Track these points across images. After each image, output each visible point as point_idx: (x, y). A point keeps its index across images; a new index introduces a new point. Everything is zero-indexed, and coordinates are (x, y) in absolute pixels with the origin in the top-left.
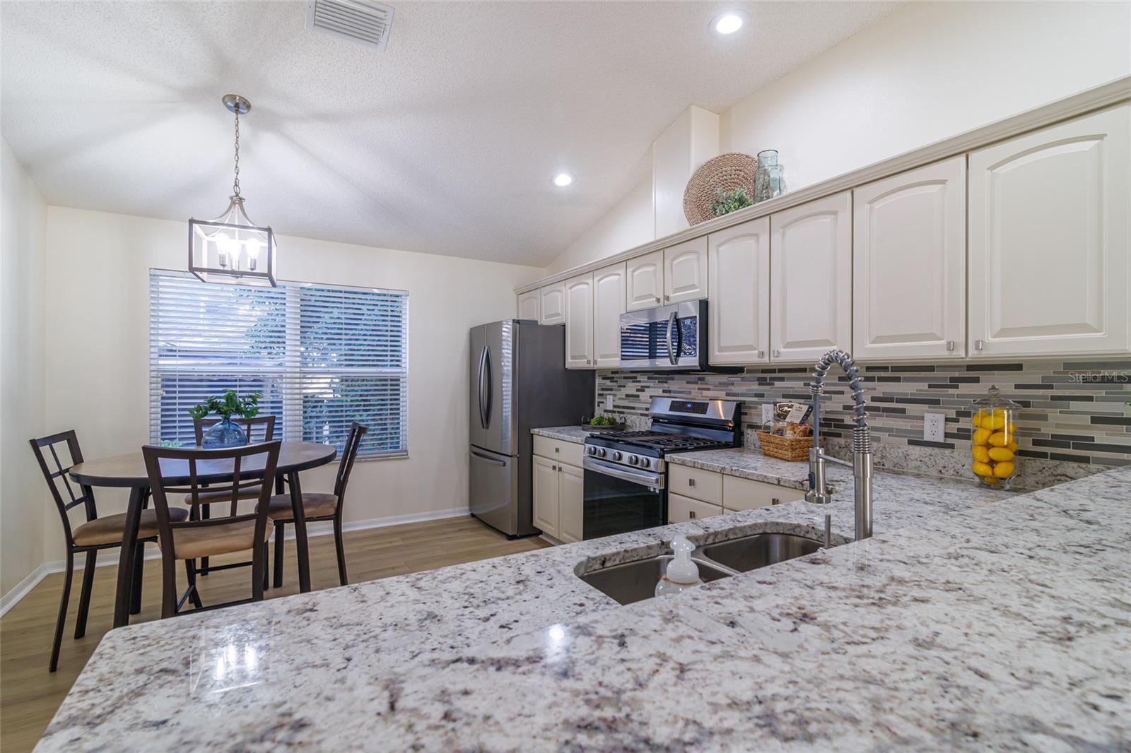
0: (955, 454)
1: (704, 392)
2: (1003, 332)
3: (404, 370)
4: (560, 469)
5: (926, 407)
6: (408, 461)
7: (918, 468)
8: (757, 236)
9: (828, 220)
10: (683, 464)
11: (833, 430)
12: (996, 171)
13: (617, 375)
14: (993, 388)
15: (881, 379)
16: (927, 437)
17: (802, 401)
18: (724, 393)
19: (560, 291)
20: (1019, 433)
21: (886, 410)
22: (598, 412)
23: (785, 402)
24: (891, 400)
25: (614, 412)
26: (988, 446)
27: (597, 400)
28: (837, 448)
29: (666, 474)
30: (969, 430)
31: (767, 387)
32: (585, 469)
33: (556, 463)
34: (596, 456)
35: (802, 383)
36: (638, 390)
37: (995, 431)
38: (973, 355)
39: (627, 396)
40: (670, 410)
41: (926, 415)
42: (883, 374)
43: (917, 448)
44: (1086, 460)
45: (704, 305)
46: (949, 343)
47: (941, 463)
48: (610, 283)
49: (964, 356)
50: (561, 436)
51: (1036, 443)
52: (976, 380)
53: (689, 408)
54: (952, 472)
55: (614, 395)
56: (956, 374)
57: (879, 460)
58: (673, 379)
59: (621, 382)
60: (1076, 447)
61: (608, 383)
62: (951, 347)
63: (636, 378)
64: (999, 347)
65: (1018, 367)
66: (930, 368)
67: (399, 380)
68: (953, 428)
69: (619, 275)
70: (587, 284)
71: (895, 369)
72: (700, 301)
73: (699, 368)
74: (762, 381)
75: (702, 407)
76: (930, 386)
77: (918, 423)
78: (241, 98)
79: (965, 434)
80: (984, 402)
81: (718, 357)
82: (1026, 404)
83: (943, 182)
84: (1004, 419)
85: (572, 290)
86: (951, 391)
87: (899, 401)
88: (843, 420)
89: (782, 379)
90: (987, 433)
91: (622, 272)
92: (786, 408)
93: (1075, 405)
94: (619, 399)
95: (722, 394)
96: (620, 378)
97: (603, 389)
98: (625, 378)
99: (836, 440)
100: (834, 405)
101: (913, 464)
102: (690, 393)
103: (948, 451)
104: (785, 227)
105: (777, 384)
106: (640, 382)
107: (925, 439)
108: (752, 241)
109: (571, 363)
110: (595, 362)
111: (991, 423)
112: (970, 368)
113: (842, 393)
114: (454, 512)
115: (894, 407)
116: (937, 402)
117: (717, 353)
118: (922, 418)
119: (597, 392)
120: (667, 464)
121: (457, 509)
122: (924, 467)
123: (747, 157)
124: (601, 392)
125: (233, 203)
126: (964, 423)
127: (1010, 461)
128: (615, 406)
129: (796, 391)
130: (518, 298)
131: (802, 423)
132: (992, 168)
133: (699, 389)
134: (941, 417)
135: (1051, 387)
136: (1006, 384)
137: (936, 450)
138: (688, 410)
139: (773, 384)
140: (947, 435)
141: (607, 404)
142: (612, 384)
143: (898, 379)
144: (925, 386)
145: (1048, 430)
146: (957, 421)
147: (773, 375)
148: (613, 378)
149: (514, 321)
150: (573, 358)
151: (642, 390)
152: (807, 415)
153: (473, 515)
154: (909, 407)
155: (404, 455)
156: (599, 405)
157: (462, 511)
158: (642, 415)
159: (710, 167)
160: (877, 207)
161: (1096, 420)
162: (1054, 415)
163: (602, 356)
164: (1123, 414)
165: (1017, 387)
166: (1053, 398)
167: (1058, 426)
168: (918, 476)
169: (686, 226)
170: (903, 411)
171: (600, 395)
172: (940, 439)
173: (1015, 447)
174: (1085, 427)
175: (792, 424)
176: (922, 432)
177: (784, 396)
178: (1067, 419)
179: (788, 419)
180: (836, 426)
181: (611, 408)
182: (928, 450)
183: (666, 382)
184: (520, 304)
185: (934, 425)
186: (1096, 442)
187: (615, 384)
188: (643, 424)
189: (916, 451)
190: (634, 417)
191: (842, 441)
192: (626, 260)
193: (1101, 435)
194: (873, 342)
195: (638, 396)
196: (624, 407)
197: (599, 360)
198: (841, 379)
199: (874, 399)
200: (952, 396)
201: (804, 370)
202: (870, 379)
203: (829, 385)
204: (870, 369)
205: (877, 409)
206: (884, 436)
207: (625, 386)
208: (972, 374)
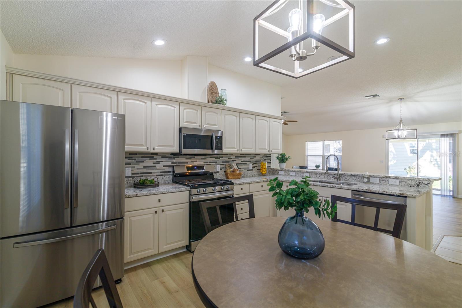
5: (249, 162)
7: (249, 175)
15: (243, 157)
16: (250, 169)
21: (244, 164)
25: (133, 177)
31: (218, 160)
33: (157, 209)
35: (227, 158)
36: (154, 163)
39: (144, 167)
40: (187, 170)
52: (255, 157)
53: (196, 169)
55: (133, 168)
58: (178, 157)
61: (126, 160)
63: (153, 157)
65: (259, 155)
69: (175, 107)
74: (216, 158)
76: (250, 158)
77: (248, 166)
81: (225, 150)
85: (125, 101)
86: (253, 159)
87: (246, 162)
89: (222, 157)
94: (137, 169)
96: (138, 157)
98: (142, 157)
102: (188, 163)
105: (221, 159)
108: (235, 118)
112: (255, 155)
113: (236, 160)
115: (244, 163)
116: (251, 161)
118: (249, 165)
128: (132, 174)
133: (192, 161)
134: (252, 164)
139: (220, 159)
140: (253, 168)
142: (130, 161)
143: (245, 157)
147: (220, 156)
148: (130, 157)
151: (158, 163)
154: (247, 163)
158: (157, 175)
163: (159, 146)
165: (260, 158)
170: (246, 164)
172: (252, 169)
176: (249, 168)
177: (223, 162)
181: (131, 175)
182: (251, 171)
183: (175, 159)
185: (251, 166)
189: (249, 172)
192: (179, 102)
194: (258, 149)
195: (155, 166)
196: (141, 173)
198: (236, 157)
199: (242, 162)
200: (253, 160)
201: (227, 155)
202: (241, 157)
203: (233, 158)
204: (241, 154)
205: (242, 164)
206: (243, 170)
207: (143, 162)
208: (255, 156)
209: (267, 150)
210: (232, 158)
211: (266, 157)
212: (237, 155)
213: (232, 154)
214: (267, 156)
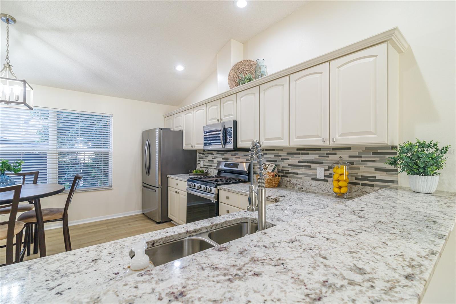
0: (328, 184)
1: (238, 159)
2: (343, 134)
3: (111, 150)
4: (178, 193)
5: (317, 165)
6: (112, 190)
7: (315, 189)
8: (254, 94)
9: (280, 88)
10: (224, 190)
11: (285, 174)
12: (340, 69)
13: (205, 152)
14: (340, 157)
15: (302, 154)
16: (318, 177)
17: (273, 163)
18: (245, 159)
19: (181, 116)
20: (350, 175)
21: (304, 166)
22: (198, 168)
23: (267, 163)
24: (305, 162)
25: (204, 168)
26: (338, 181)
27: (197, 163)
28: (286, 182)
29: (218, 194)
30: (332, 174)
32: (187, 193)
33: (177, 190)
34: (191, 187)
35: (274, 155)
36: (213, 158)
37: (341, 175)
38: (332, 144)
39: (209, 161)
40: (224, 167)
41: (318, 168)
42: (303, 152)
43: (315, 182)
44: (373, 186)
45: (235, 123)
46: (323, 139)
47: (323, 187)
48: (200, 113)
49: (329, 144)
50: (179, 178)
51: (356, 179)
52: (335, 154)
53: (231, 166)
54: (327, 191)
55: (204, 161)
56: (328, 152)
57: (301, 187)
58: (226, 154)
59: (207, 155)
60: (370, 180)
61: (201, 155)
62: (324, 140)
63: (212, 153)
64: (341, 141)
65: (349, 149)
66: (319, 149)
67: (108, 154)
68: (327, 173)
69: (203, 109)
70: (191, 113)
71: (307, 149)
72: (233, 121)
73: (233, 149)
75: (236, 165)
76: (319, 156)
77: (315, 171)
78: (10, 16)
79: (331, 176)
80: (337, 163)
81: (241, 145)
82: (352, 164)
83: (321, 73)
84: (344, 170)
85: (186, 116)
86: (326, 158)
87: (308, 162)
88: (288, 171)
89: (267, 154)
90: (338, 175)
91: (205, 108)
92: (267, 166)
93: (369, 164)
94: (206, 162)
95: (244, 160)
96: (206, 153)
97: (199, 158)
98: (208, 153)
99: (286, 178)
100: (284, 165)
101: (313, 188)
102: (233, 159)
103: (325, 183)
104: (265, 90)
105: (266, 156)
106: (214, 155)
107: (317, 178)
108: (253, 96)
109: (185, 147)
110: (195, 147)
111: (339, 171)
112: (333, 149)
113: (288, 159)
114: (135, 213)
115: (306, 165)
116: (321, 163)
117: (240, 143)
118: (316, 169)
119: (197, 159)
120: (218, 190)
121: (136, 211)
122: (317, 189)
123: (253, 61)
124: (199, 159)
125: (5, 67)
126: (331, 171)
127: (346, 187)
128: (204, 165)
129: (272, 159)
130: (165, 119)
131: (272, 172)
132: (338, 68)
133: (236, 158)
134: (323, 169)
135: (361, 157)
136: (345, 155)
137: (321, 183)
138: (231, 167)
139: (263, 156)
140: (325, 176)
141: (201, 164)
142: (203, 156)
143: (308, 154)
144: (317, 156)
145: (360, 174)
146: (329, 170)
148: (203, 153)
149: (159, 128)
150: (186, 145)
151: (214, 158)
152: (274, 169)
153: (143, 214)
154: (312, 165)
155: (111, 188)
156: (198, 165)
157: (139, 212)
158: (214, 169)
159: (238, 65)
160: (298, 83)
161: (377, 170)
162: (362, 168)
163: (197, 144)
164: (385, 167)
165: (350, 157)
166: (362, 161)
167: (364, 172)
168: (314, 193)
169: (229, 89)
170: (310, 166)
171: (198, 160)
172: (323, 178)
173: (348, 181)
174: (373, 173)
175: (269, 172)
176: (316, 175)
177: (267, 161)
178: (366, 169)
179: (267, 170)
180: (286, 173)
182: (318, 182)
183: (224, 155)
184: (166, 121)
185: (320, 173)
186: (377, 178)
187: (204, 156)
188: (215, 173)
189: (314, 183)
190: (211, 170)
191: (288, 179)
192: (206, 103)
193: (379, 176)
194: (297, 138)
195: (213, 161)
196: (207, 166)
197: (196, 145)
198: (288, 154)
199: (299, 162)
200: (327, 160)
201: (274, 150)
202: (298, 154)
203: (283, 156)
204: (298, 149)
205: (300, 166)
206: (303, 177)
207: (208, 157)
208: (334, 152)
209: (321, 138)
210: (280, 156)
211: (373, 154)
212: (290, 151)
213: (281, 150)
214: (379, 151)
